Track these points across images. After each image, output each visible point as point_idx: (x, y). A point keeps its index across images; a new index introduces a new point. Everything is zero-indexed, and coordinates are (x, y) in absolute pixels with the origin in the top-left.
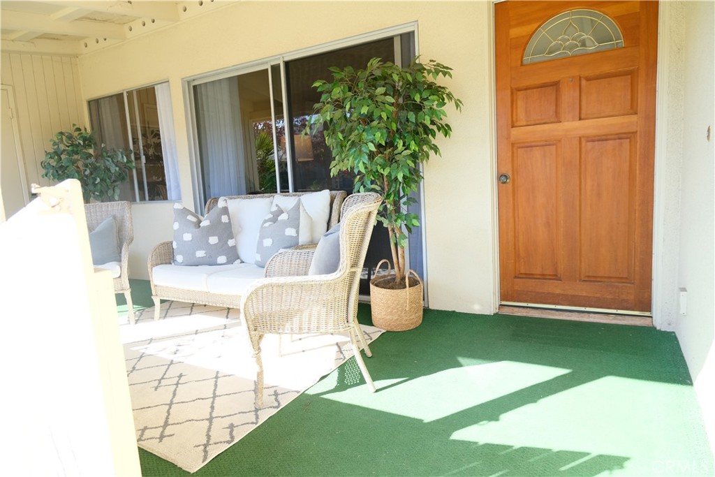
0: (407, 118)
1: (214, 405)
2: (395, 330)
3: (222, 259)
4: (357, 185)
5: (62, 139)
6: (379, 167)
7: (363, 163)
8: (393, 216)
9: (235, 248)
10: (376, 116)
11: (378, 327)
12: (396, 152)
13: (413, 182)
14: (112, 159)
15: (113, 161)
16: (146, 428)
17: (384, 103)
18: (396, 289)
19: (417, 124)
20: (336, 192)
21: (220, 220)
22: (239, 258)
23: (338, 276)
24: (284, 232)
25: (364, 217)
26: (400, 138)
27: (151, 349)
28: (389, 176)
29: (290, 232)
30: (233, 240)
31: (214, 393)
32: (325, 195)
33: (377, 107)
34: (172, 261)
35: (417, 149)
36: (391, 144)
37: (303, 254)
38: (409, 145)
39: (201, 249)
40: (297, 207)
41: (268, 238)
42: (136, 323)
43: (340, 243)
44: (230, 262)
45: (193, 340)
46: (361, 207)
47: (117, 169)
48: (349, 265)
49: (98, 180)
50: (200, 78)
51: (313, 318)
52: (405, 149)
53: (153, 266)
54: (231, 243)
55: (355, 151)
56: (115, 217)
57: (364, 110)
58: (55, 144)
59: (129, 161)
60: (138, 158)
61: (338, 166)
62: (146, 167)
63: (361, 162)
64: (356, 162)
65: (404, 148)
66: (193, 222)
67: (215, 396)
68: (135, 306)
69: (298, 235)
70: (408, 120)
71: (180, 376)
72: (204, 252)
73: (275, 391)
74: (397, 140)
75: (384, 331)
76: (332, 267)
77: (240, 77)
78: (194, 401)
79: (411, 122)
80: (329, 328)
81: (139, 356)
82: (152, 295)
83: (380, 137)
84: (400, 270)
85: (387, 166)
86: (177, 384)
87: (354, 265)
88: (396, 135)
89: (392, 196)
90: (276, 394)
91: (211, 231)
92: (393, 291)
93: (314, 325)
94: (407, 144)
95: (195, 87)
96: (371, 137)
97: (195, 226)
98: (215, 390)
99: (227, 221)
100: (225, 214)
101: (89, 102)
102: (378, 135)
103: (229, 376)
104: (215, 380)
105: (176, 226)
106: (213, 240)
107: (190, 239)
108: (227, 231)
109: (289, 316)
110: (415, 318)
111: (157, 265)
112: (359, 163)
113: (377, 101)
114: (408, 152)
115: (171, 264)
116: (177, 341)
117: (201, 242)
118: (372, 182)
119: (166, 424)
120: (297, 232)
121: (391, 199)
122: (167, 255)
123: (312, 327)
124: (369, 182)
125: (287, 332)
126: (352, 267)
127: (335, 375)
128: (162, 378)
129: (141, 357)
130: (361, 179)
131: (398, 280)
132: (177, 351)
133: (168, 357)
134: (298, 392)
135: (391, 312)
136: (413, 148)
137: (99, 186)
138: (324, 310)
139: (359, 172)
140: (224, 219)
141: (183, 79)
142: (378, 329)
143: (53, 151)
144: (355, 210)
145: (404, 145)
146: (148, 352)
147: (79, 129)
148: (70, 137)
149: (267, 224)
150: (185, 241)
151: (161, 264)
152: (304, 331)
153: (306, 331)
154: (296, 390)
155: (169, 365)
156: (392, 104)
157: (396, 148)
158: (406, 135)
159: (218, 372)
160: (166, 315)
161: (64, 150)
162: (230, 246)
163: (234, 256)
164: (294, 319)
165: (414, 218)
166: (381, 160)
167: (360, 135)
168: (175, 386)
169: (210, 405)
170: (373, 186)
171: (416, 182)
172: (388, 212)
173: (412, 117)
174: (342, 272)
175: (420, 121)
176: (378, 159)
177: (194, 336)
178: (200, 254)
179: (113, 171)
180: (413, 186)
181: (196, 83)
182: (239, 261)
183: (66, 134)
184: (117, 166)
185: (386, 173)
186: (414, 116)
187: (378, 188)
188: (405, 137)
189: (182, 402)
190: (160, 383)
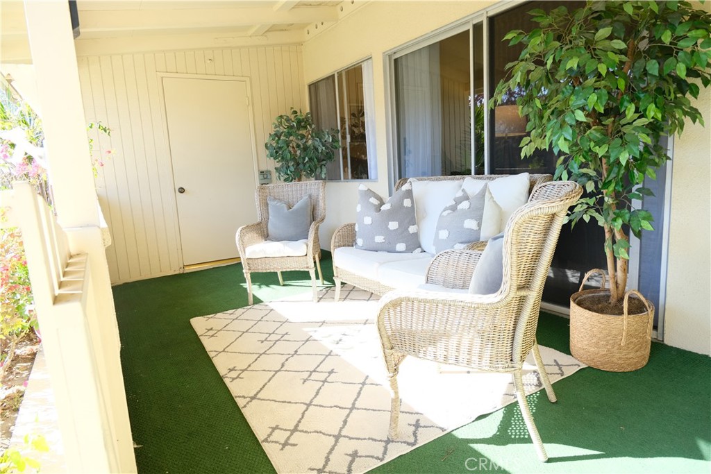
0: (645, 70)
1: (348, 419)
2: (601, 367)
3: (401, 247)
4: (559, 169)
5: (281, 122)
6: (592, 144)
7: (565, 139)
8: (611, 213)
9: (416, 235)
10: (588, 70)
11: (576, 358)
12: (623, 122)
13: (650, 165)
14: (320, 139)
15: (321, 141)
16: (277, 427)
17: (605, 51)
18: (606, 313)
19: (661, 77)
20: (539, 175)
21: (402, 204)
22: (420, 247)
23: (498, 299)
24: (463, 223)
25: (542, 221)
26: (632, 101)
27: (319, 334)
28: (607, 157)
29: (470, 224)
30: (416, 226)
31: (354, 404)
32: (523, 178)
33: (592, 57)
34: (354, 244)
35: (659, 116)
36: (614, 111)
37: (473, 256)
38: (645, 110)
39: (380, 234)
40: (482, 195)
41: (444, 229)
42: (318, 301)
43: (503, 254)
44: (409, 250)
45: (359, 331)
46: (537, 207)
47: (324, 148)
48: (514, 288)
49: (307, 159)
50: (400, 50)
51: (462, 348)
52: (639, 118)
53: (336, 247)
54: (412, 229)
55: (556, 123)
56: (310, 197)
57: (573, 64)
58: (276, 127)
59: (335, 140)
60: (344, 137)
61: (532, 143)
62: (350, 145)
63: (562, 138)
64: (555, 138)
65: (638, 115)
66: (375, 205)
67: (353, 408)
68: (325, 282)
69: (480, 229)
70: (645, 73)
71: (331, 372)
72: (383, 237)
73: (418, 421)
74: (626, 104)
75: (584, 366)
76: (493, 285)
77: (442, 44)
78: (331, 407)
79: (651, 75)
80: (484, 364)
81: (305, 339)
82: (333, 276)
83: (595, 101)
84: (617, 287)
85: (604, 143)
86: (325, 381)
87: (525, 286)
88: (625, 96)
89: (613, 185)
90: (417, 425)
91: (391, 215)
92: (601, 315)
93: (463, 357)
94: (641, 109)
95: (396, 60)
96: (581, 102)
97: (376, 209)
98: (356, 400)
99: (410, 205)
100: (407, 198)
101: (310, 86)
102: (593, 98)
103: (377, 385)
104: (361, 386)
105: (359, 208)
106: (393, 225)
107: (370, 223)
108: (409, 215)
109: (432, 339)
110: (637, 357)
111: (339, 246)
112: (559, 139)
113: (594, 49)
114: (644, 121)
115: (353, 246)
116: (343, 329)
117: (381, 227)
118: (582, 166)
119: (295, 429)
120: (479, 225)
121: (611, 188)
122: (349, 238)
123: (460, 359)
124: (576, 166)
125: (428, 357)
126: (520, 288)
127: (499, 417)
128: (315, 371)
129: (307, 340)
130: (565, 161)
131: (613, 301)
132: (340, 340)
133: (329, 345)
134: (443, 430)
135: (597, 343)
136: (652, 114)
137: (307, 165)
138: (478, 341)
139: (561, 153)
140: (407, 203)
141: (384, 53)
142: (577, 362)
143: (274, 133)
144: (527, 210)
145: (637, 111)
146: (315, 336)
147: (295, 112)
148: (288, 120)
149: (445, 213)
150: (366, 225)
151: (344, 246)
152: (450, 362)
153: (454, 362)
154: (442, 426)
155: (327, 356)
156: (621, 52)
157: (623, 115)
158: (642, 95)
159: (367, 377)
160: (347, 296)
161: (283, 132)
162: (411, 233)
163: (414, 244)
164: (439, 344)
165: (644, 219)
166: (598, 135)
167: (566, 101)
168: (322, 383)
169: (344, 418)
170: (584, 170)
171: (656, 164)
172: (605, 206)
173: (653, 67)
174: (503, 296)
175: (668, 72)
176: (594, 132)
177: (362, 326)
178: (379, 239)
179: (320, 151)
180: (650, 171)
181: (397, 56)
182: (419, 250)
183: (285, 117)
184: (323, 146)
185: (601, 151)
186: (657, 65)
187: (592, 173)
188: (639, 99)
189: (320, 406)
190: (310, 375)
